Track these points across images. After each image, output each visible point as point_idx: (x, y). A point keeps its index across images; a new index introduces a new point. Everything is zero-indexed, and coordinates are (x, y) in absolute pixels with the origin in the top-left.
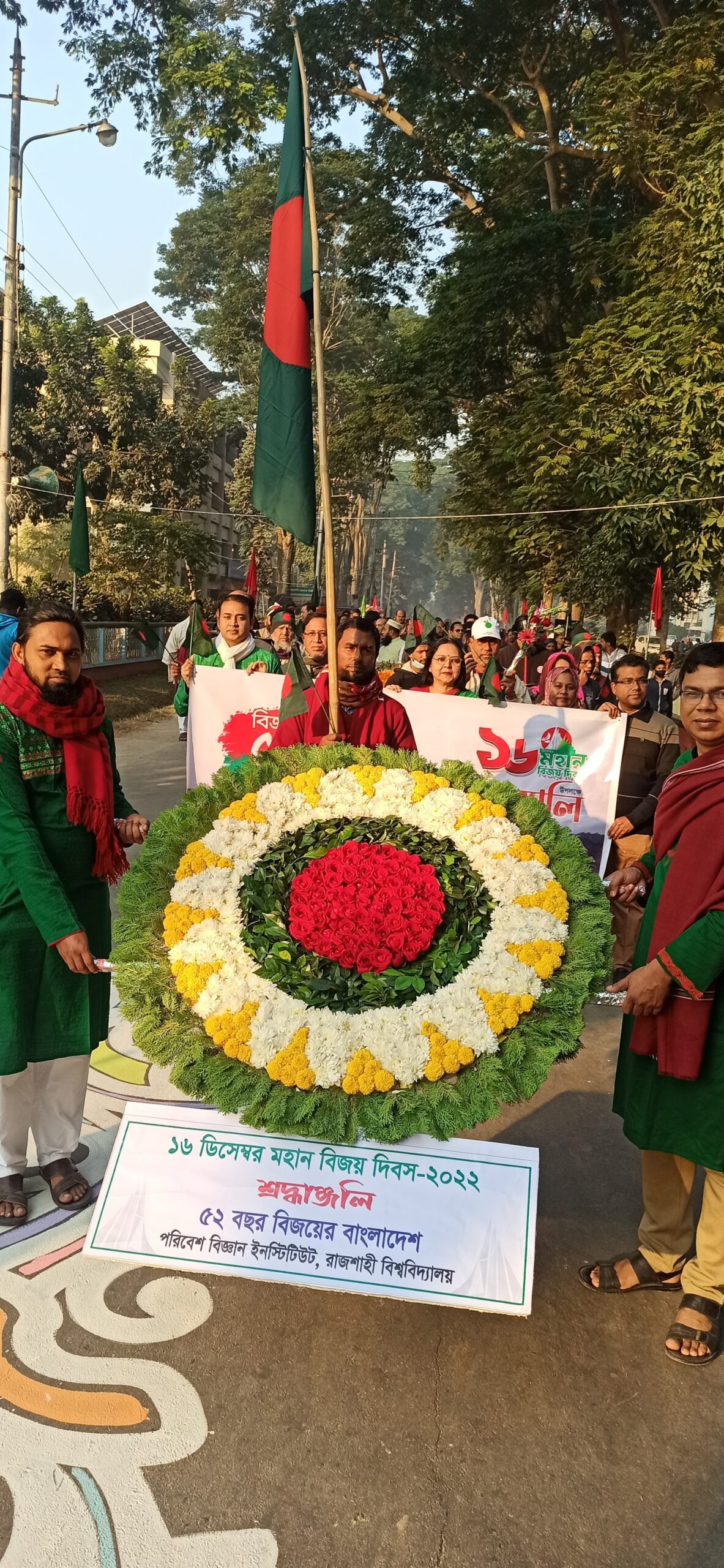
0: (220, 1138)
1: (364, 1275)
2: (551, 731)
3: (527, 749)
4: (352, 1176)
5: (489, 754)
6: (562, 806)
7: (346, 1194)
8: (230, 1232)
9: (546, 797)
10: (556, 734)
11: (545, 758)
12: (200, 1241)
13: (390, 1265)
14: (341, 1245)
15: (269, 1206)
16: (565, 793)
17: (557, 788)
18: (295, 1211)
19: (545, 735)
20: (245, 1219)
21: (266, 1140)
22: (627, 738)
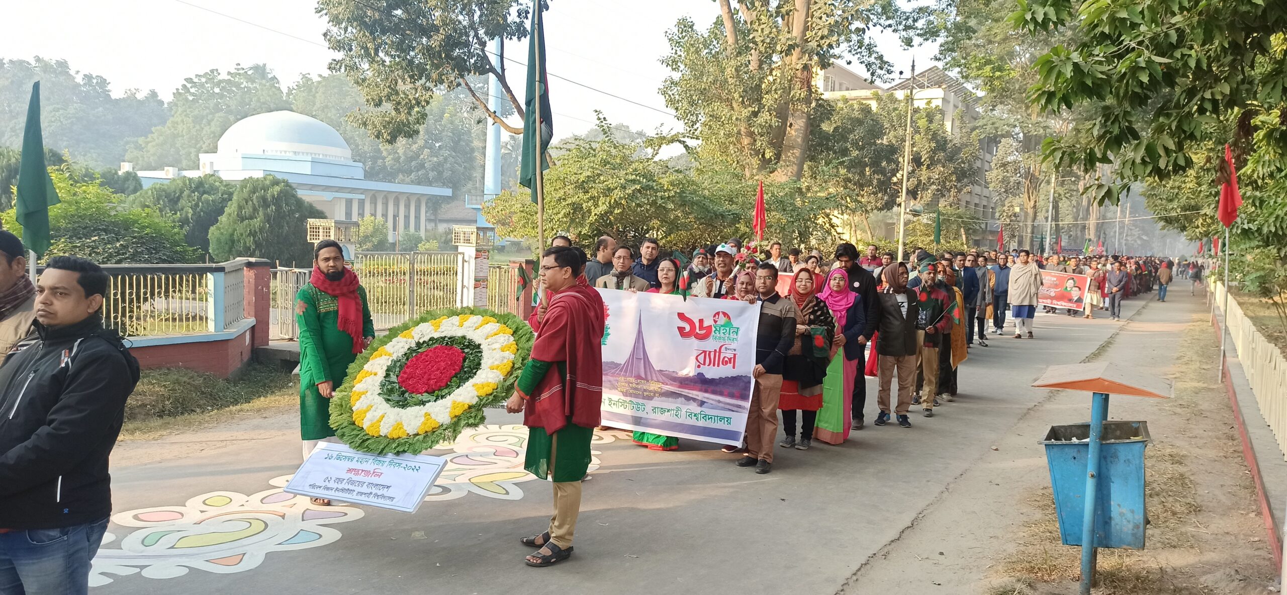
0: (343, 454)
1: (366, 499)
2: (718, 313)
3: (706, 324)
4: (380, 467)
5: (684, 328)
6: (726, 359)
7: (374, 473)
8: (332, 485)
9: (717, 354)
10: (721, 315)
11: (716, 330)
12: (320, 487)
13: (377, 495)
14: (365, 489)
15: (347, 476)
16: (728, 351)
17: (723, 349)
18: (355, 478)
19: (715, 316)
20: (339, 480)
21: (357, 455)
22: (762, 314)
